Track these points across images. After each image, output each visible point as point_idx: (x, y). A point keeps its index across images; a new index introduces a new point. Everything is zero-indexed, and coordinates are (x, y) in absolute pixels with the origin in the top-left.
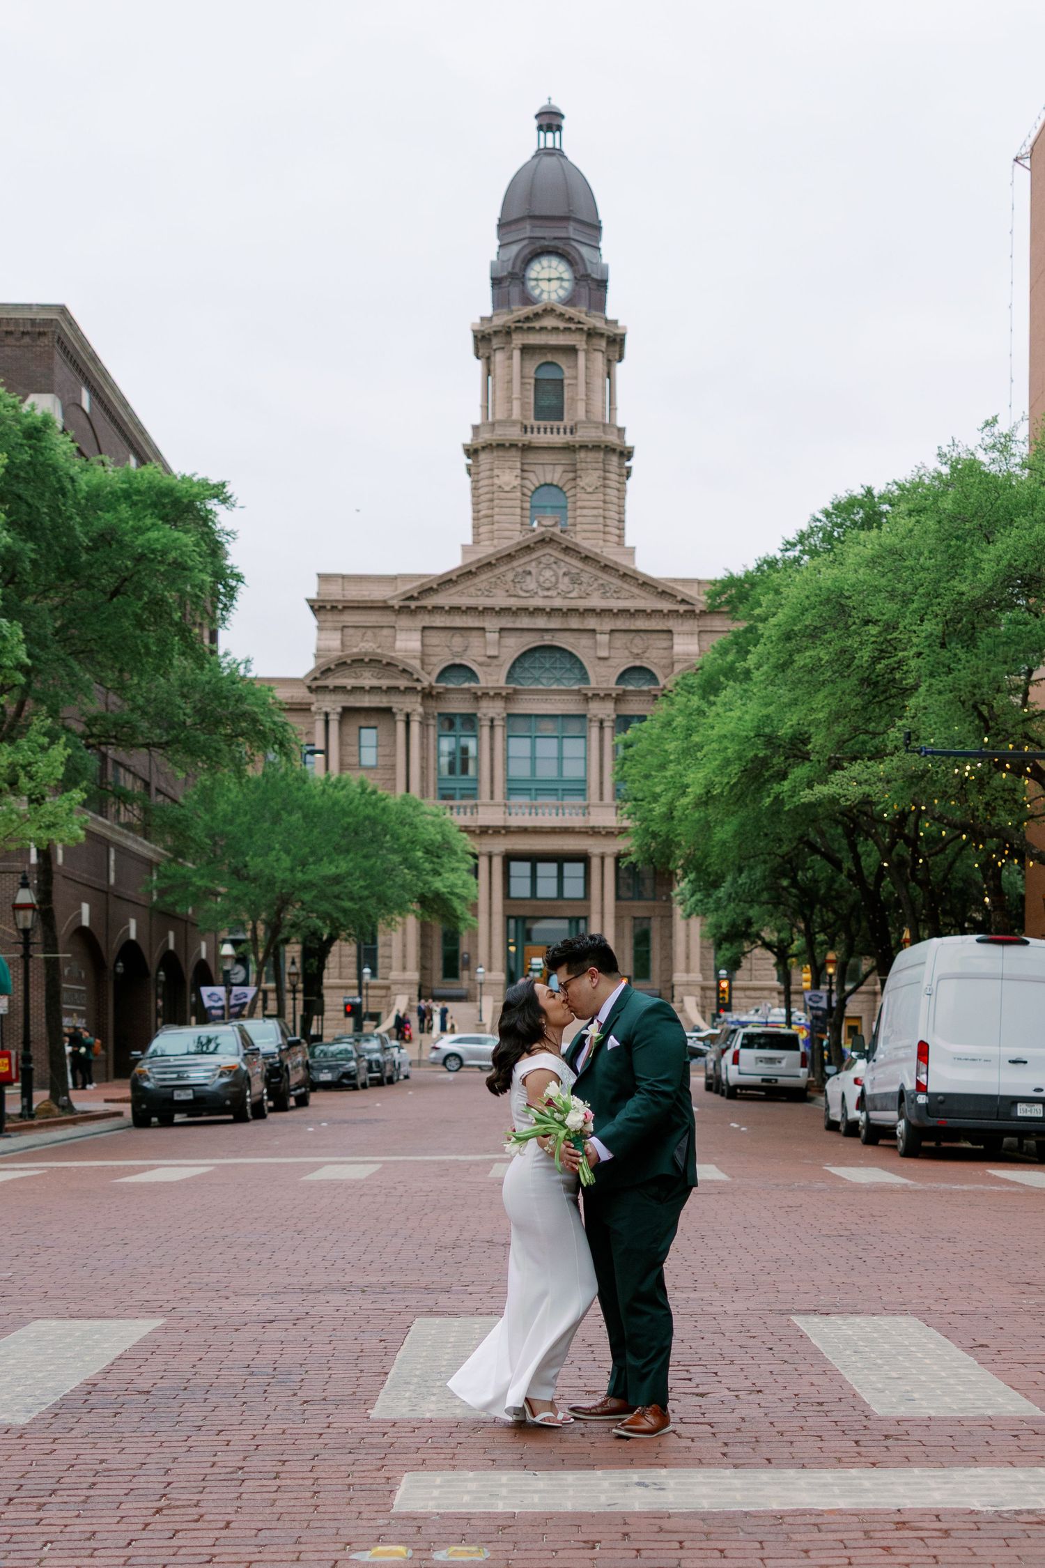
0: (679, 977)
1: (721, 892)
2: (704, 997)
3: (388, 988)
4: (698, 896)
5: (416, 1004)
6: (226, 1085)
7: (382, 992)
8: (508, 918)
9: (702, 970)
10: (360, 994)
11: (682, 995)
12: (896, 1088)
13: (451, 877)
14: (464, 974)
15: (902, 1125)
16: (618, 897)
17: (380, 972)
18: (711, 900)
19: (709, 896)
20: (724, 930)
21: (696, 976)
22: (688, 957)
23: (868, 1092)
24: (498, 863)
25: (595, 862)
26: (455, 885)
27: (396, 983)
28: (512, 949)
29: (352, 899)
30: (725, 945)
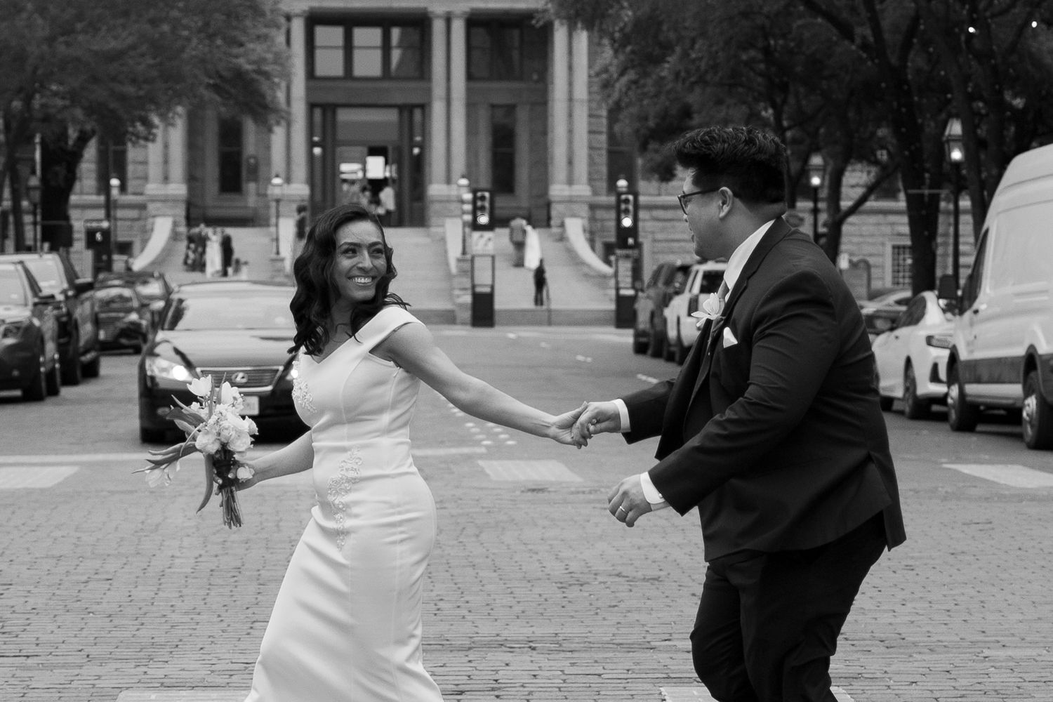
0: (558, 190)
1: (665, 70)
2: (592, 219)
3: (142, 207)
4: (631, 75)
5: (182, 229)
6: (11, 348)
7: (133, 213)
8: (312, 107)
9: (591, 180)
10: (108, 216)
11: (563, 216)
12: (1020, 351)
13: (258, 49)
14: (251, 187)
15: (1031, 403)
16: (470, 77)
17: (131, 185)
18: (649, 81)
19: (646, 74)
20: (651, 124)
21: (582, 189)
22: (570, 162)
23: (964, 355)
24: (298, 28)
25: (438, 27)
26: (264, 60)
27: (154, 200)
28: (317, 151)
29: (134, 81)
30: (653, 145)
